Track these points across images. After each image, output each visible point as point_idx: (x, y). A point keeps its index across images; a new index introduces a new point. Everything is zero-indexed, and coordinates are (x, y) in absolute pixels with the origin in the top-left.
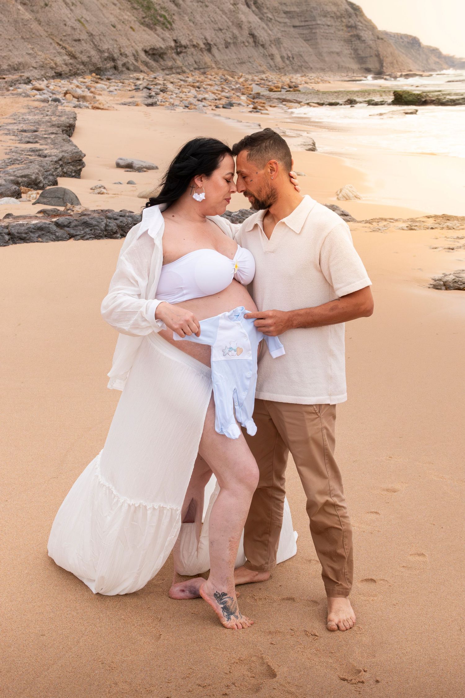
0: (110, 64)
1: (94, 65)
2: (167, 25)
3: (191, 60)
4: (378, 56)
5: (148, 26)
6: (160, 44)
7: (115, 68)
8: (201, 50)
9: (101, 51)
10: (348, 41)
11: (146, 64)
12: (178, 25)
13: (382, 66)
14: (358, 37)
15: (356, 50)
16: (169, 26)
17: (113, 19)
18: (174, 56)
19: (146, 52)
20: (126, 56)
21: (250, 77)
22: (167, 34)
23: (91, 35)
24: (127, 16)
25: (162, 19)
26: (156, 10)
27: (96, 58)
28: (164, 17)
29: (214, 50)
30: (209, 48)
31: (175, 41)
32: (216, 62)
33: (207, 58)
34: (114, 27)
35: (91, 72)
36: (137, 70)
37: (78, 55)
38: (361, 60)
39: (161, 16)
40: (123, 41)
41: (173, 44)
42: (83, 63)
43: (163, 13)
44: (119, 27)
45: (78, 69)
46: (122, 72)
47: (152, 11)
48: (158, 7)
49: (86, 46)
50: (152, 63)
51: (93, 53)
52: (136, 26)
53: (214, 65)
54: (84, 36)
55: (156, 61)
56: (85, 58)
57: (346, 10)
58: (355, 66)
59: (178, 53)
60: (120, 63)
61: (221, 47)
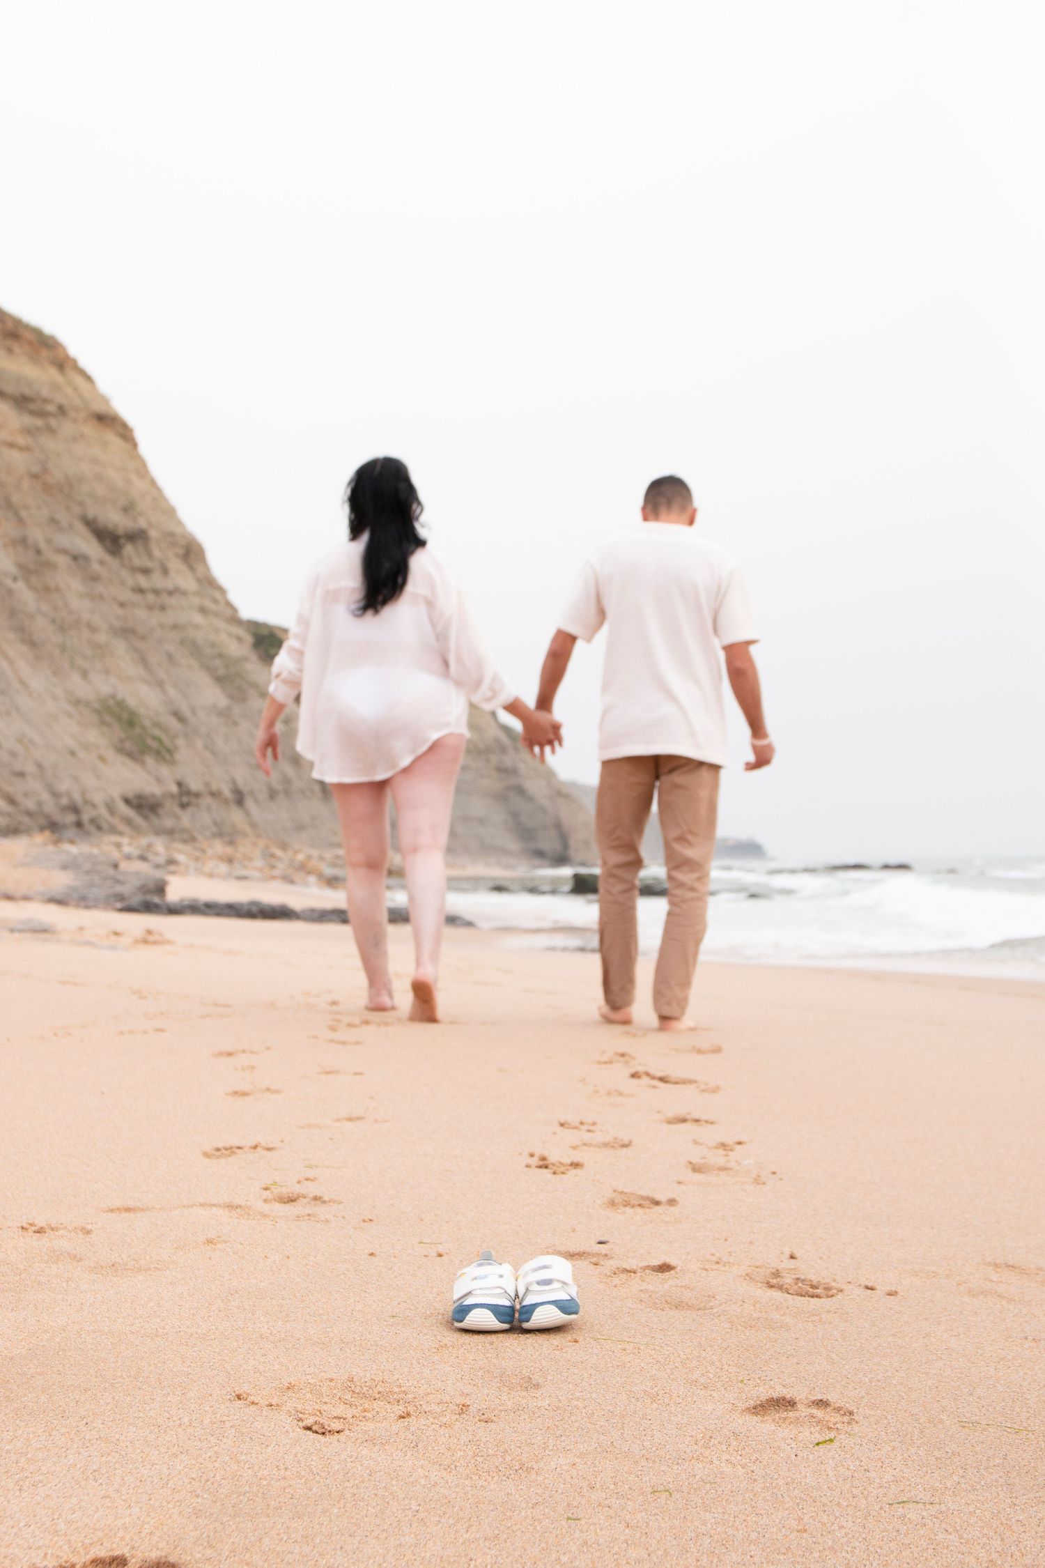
0: (70, 818)
1: (47, 816)
2: (164, 754)
3: (206, 819)
4: (558, 826)
5: (130, 755)
6: (152, 788)
7: (79, 825)
8: (226, 801)
9: (56, 795)
10: (501, 798)
11: (128, 822)
12: (183, 754)
13: (566, 846)
14: (520, 791)
15: (515, 815)
16: (167, 756)
17: (71, 743)
18: (177, 810)
19: (127, 801)
20: (94, 806)
21: (315, 853)
22: (164, 771)
23: (40, 766)
24: (94, 736)
25: (154, 745)
26: (144, 728)
27: (50, 806)
28: (160, 741)
29: (249, 803)
30: (239, 798)
31: (180, 784)
32: (253, 825)
33: (236, 816)
34: (73, 753)
35: (42, 829)
36: (114, 830)
37: (20, 798)
38: (525, 833)
39: (155, 738)
40: (89, 780)
41: (174, 789)
42: (29, 814)
43: (157, 732)
44: (82, 754)
45: (20, 823)
46: (88, 834)
47: (138, 730)
48: (147, 723)
49: (34, 785)
50: (138, 820)
51: (45, 796)
52: (110, 754)
53: (248, 829)
54: (30, 768)
55: (145, 817)
56: (30, 804)
57: (497, 740)
58: (514, 845)
59: (183, 806)
60: (85, 817)
61: (263, 796)
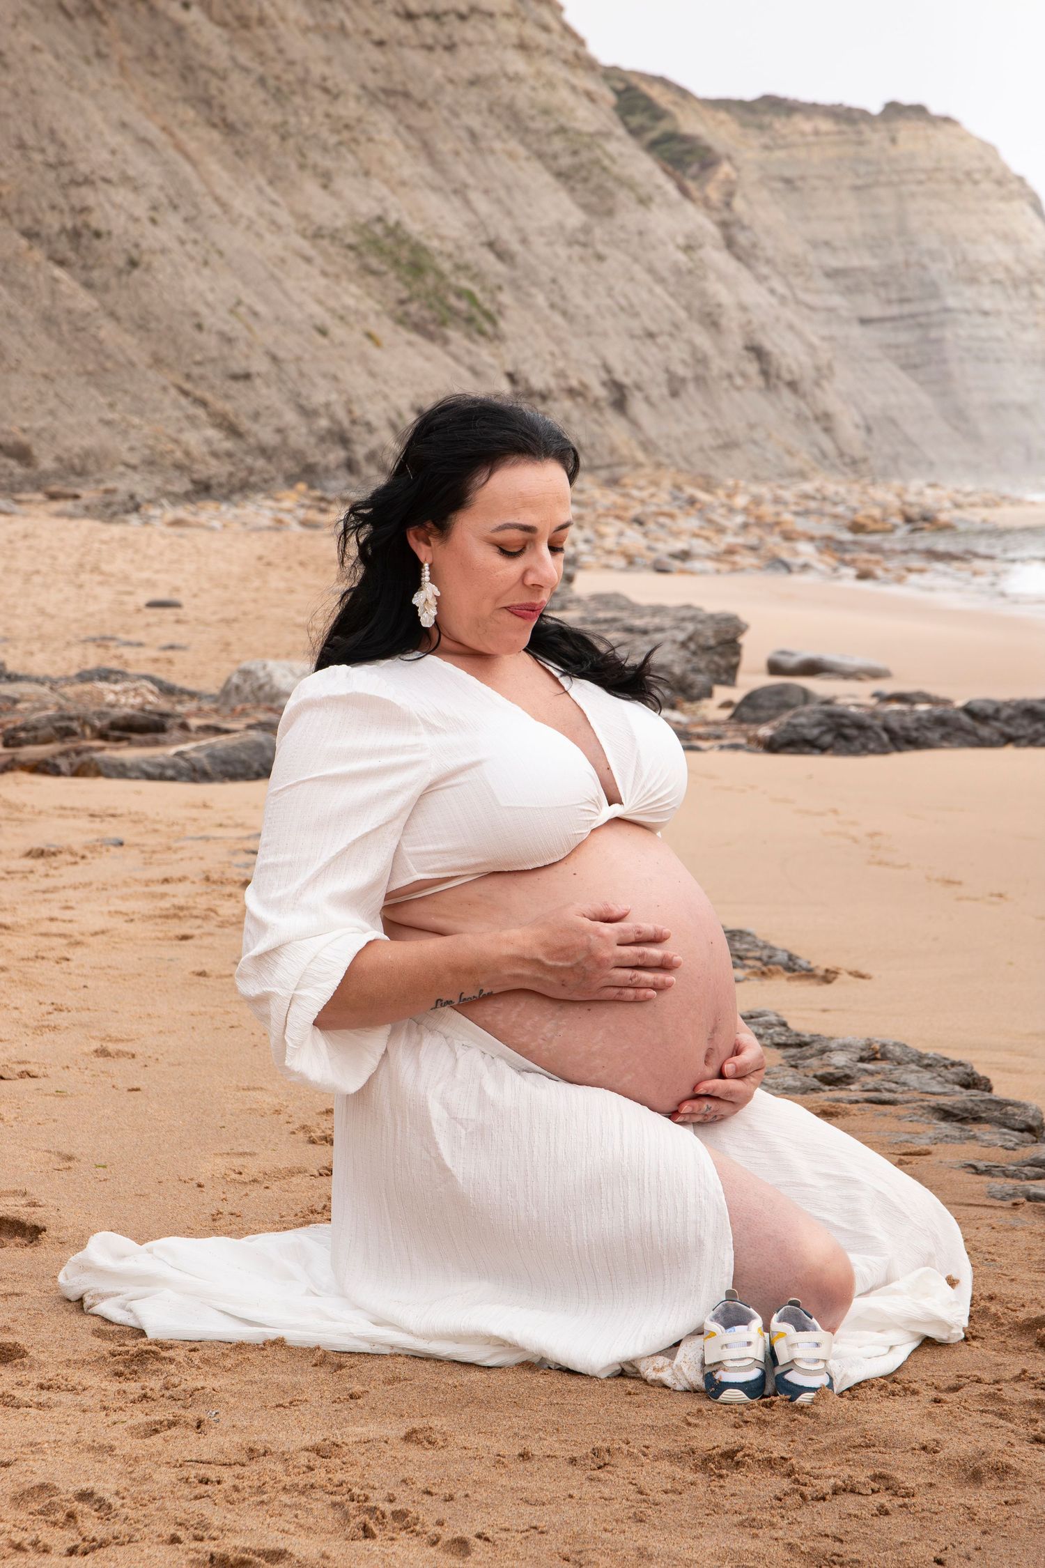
0: (336, 455)
1: (297, 455)
2: (482, 322)
5: (419, 328)
7: (351, 467)
8: (596, 404)
9: (308, 413)
12: (513, 321)
16: (487, 327)
17: (315, 309)
22: (484, 353)
23: (274, 359)
24: (352, 295)
25: (462, 305)
26: (440, 275)
27: (300, 437)
28: (471, 297)
29: (637, 406)
30: (619, 397)
31: (512, 377)
32: (647, 446)
33: (616, 432)
34: (323, 332)
35: (291, 480)
37: (245, 424)
39: (460, 294)
40: (357, 381)
41: (506, 385)
42: (264, 452)
43: (465, 283)
44: (338, 331)
45: (251, 471)
47: (430, 280)
48: (446, 266)
49: (268, 395)
51: (291, 417)
52: (385, 328)
53: (640, 456)
54: (258, 363)
56: (268, 437)
60: (361, 452)
61: (658, 391)
